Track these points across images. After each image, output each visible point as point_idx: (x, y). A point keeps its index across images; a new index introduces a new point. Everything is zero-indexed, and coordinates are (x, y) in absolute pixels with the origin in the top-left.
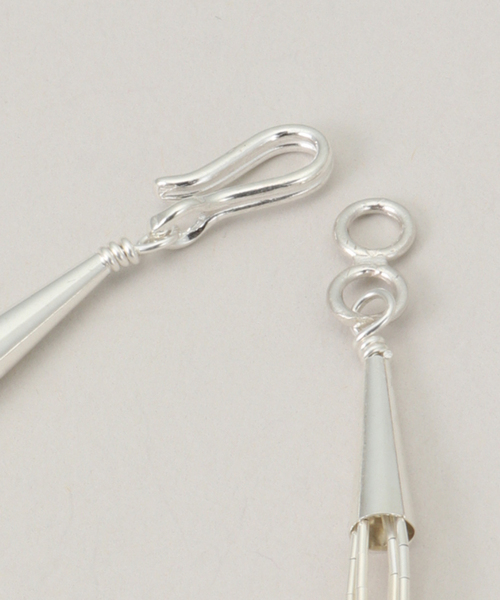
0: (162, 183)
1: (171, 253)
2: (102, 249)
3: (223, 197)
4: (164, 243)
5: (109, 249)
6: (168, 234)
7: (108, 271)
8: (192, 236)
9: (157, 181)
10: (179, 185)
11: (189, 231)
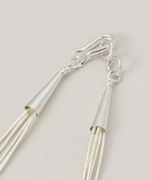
0: (73, 51)
1: (77, 69)
2: (61, 70)
3: (89, 53)
4: (75, 67)
5: (62, 70)
6: (75, 64)
7: (63, 75)
8: (82, 64)
9: (72, 51)
10: (77, 51)
11: (81, 63)
